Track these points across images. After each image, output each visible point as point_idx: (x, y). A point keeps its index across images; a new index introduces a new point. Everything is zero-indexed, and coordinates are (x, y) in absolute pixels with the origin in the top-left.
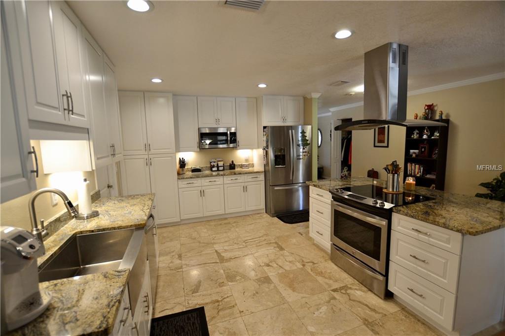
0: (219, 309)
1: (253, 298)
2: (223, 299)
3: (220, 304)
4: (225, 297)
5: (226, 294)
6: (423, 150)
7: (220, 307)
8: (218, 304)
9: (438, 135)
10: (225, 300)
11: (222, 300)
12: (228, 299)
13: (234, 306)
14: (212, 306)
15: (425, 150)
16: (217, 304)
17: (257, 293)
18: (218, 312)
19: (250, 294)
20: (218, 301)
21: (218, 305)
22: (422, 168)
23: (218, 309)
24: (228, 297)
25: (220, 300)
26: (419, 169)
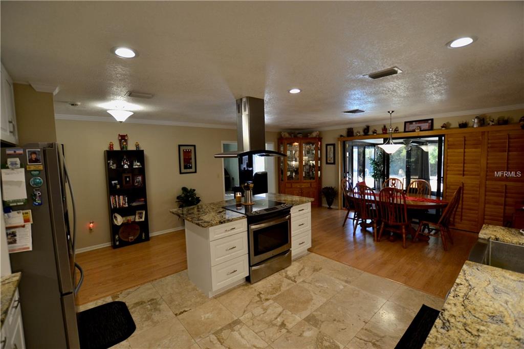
0: (379, 338)
1: (343, 320)
2: (366, 341)
3: (374, 340)
4: (363, 341)
5: (359, 342)
6: (128, 179)
7: (378, 338)
8: (376, 343)
9: (139, 164)
10: (366, 339)
11: (370, 342)
12: (363, 338)
13: (366, 330)
14: (383, 345)
15: (129, 179)
16: (378, 343)
17: (335, 320)
18: (383, 337)
19: (341, 324)
20: (374, 344)
21: (378, 341)
22: (126, 198)
23: (381, 339)
24: (361, 339)
25: (370, 344)
26: (124, 200)
